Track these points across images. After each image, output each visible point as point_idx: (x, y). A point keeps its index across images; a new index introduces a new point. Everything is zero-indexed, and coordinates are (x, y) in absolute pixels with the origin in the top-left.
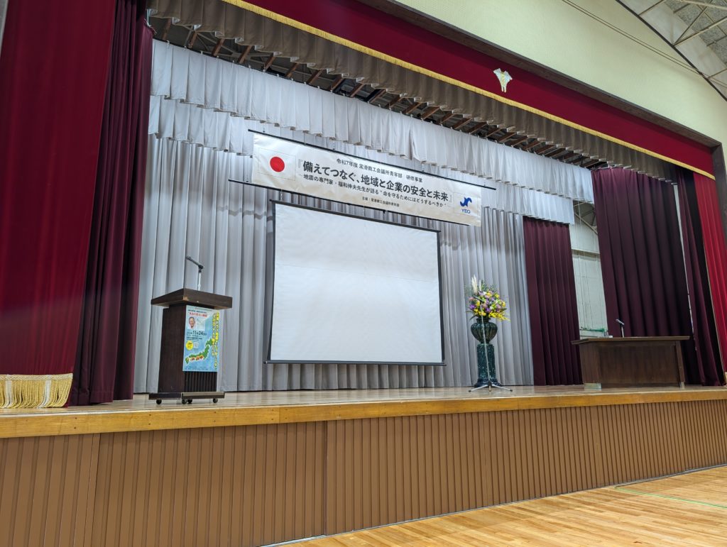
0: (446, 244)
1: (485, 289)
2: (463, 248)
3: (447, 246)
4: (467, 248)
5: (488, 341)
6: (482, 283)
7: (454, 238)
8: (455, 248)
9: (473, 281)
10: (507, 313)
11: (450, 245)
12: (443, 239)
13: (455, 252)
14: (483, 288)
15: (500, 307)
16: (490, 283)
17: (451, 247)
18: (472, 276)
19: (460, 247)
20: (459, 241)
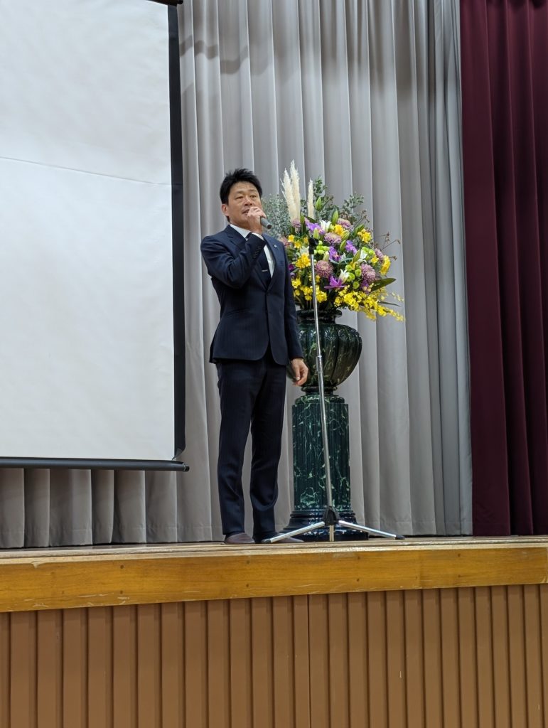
0: (198, 50)
1: (325, 212)
2: (257, 69)
3: (204, 57)
4: (272, 69)
5: (330, 387)
6: (318, 190)
7: (226, 30)
8: (230, 67)
9: (287, 183)
10: (395, 292)
11: (212, 54)
12: (188, 31)
13: (232, 78)
14: (318, 209)
15: (372, 274)
16: (344, 193)
17: (218, 60)
18: (284, 166)
19: (246, 64)
20: (245, 41)
